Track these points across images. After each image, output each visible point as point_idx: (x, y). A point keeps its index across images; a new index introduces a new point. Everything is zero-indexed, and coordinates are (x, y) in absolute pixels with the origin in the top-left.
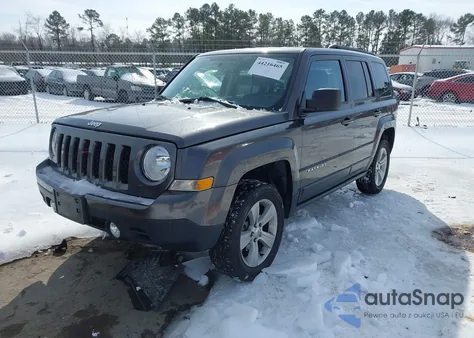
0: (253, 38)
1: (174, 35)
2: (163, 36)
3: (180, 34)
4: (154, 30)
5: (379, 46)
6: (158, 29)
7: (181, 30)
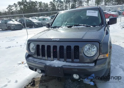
0: (38, 8)
1: (15, 9)
2: (12, 10)
3: (16, 9)
4: (8, 8)
5: (70, 8)
6: (9, 8)
7: (17, 8)
